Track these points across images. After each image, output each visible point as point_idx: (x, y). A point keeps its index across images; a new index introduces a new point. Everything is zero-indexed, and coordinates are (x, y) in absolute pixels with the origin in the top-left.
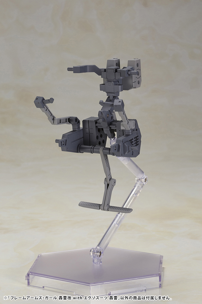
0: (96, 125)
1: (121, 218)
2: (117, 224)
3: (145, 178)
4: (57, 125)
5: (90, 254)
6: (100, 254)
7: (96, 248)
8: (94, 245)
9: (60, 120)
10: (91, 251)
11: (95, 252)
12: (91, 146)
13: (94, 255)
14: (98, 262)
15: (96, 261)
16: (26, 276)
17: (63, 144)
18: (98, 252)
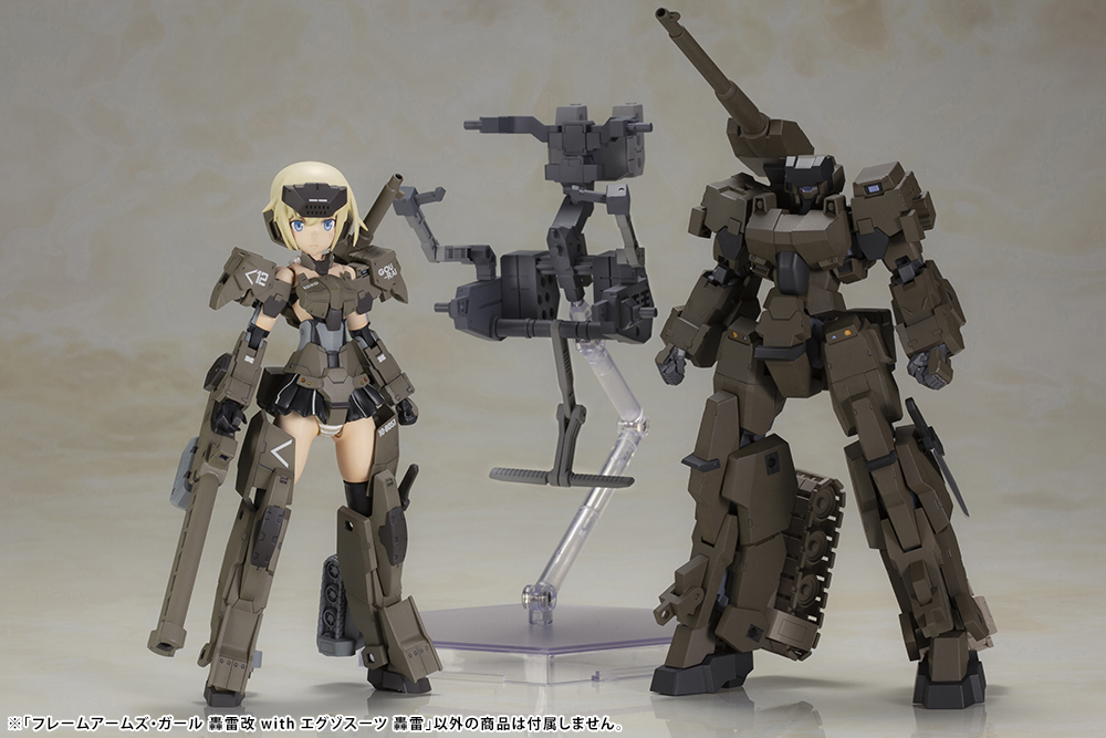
0: (538, 266)
2: (585, 529)
3: (644, 421)
4: (442, 262)
6: (549, 600)
7: (537, 585)
8: (533, 577)
9: (451, 251)
10: (524, 592)
11: (536, 593)
12: (527, 320)
17: (463, 311)
18: (544, 594)
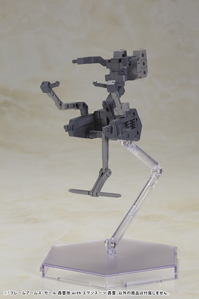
1: (136, 209)
2: (132, 216)
3: (160, 169)
4: (65, 110)
5: (105, 245)
6: (115, 246)
7: (111, 239)
8: (109, 236)
9: (68, 105)
10: (105, 242)
11: (110, 243)
12: (94, 131)
13: (109, 246)
14: (112, 253)
15: (110, 252)
16: (40, 268)
17: (70, 129)
18: (112, 243)
